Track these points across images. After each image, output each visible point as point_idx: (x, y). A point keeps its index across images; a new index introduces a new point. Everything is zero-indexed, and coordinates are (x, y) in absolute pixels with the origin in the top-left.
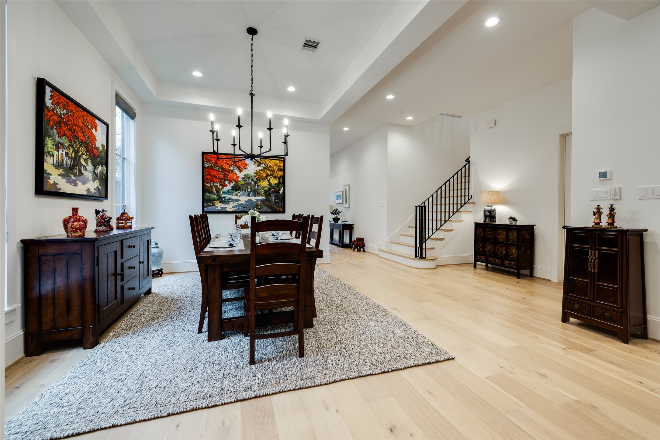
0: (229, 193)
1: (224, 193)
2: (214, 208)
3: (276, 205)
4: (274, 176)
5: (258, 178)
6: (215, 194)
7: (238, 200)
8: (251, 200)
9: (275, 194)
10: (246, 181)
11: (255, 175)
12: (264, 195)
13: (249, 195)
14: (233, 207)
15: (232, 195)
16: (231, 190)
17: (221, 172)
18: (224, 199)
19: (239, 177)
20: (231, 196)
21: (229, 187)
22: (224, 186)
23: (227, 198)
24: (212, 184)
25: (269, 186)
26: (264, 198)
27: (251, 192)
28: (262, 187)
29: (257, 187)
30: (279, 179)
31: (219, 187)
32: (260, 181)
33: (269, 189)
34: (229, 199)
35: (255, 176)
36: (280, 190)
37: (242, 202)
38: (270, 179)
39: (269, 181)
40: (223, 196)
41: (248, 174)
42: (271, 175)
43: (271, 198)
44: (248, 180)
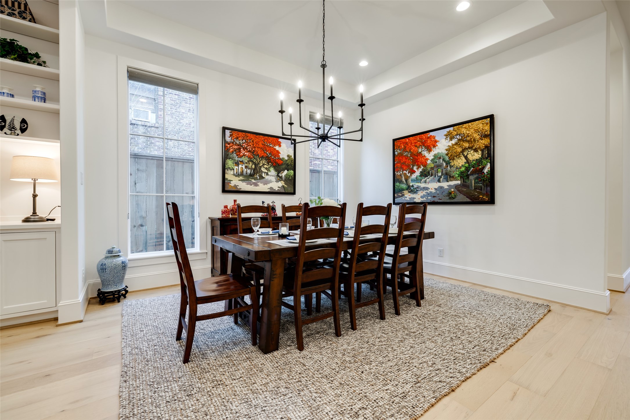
0: (417, 180)
1: (413, 181)
2: (403, 199)
3: (477, 192)
4: (474, 148)
5: (451, 156)
6: (404, 183)
7: (427, 189)
8: (441, 188)
9: (476, 175)
10: (436, 162)
11: (446, 152)
12: (459, 178)
13: (439, 181)
14: (422, 197)
15: (421, 183)
16: (420, 176)
17: (410, 157)
18: (412, 188)
19: (427, 159)
20: (419, 184)
21: (417, 173)
22: (412, 172)
23: (415, 186)
24: (401, 173)
25: (467, 165)
26: (459, 182)
27: (443, 177)
28: (457, 168)
29: (449, 169)
30: (482, 151)
31: (408, 174)
32: (453, 159)
33: (467, 169)
34: (418, 188)
35: (447, 155)
36: (483, 168)
37: (432, 191)
38: (468, 154)
39: (466, 157)
40: (411, 184)
41: (438, 153)
42: (469, 148)
43: (469, 182)
44: (437, 161)
